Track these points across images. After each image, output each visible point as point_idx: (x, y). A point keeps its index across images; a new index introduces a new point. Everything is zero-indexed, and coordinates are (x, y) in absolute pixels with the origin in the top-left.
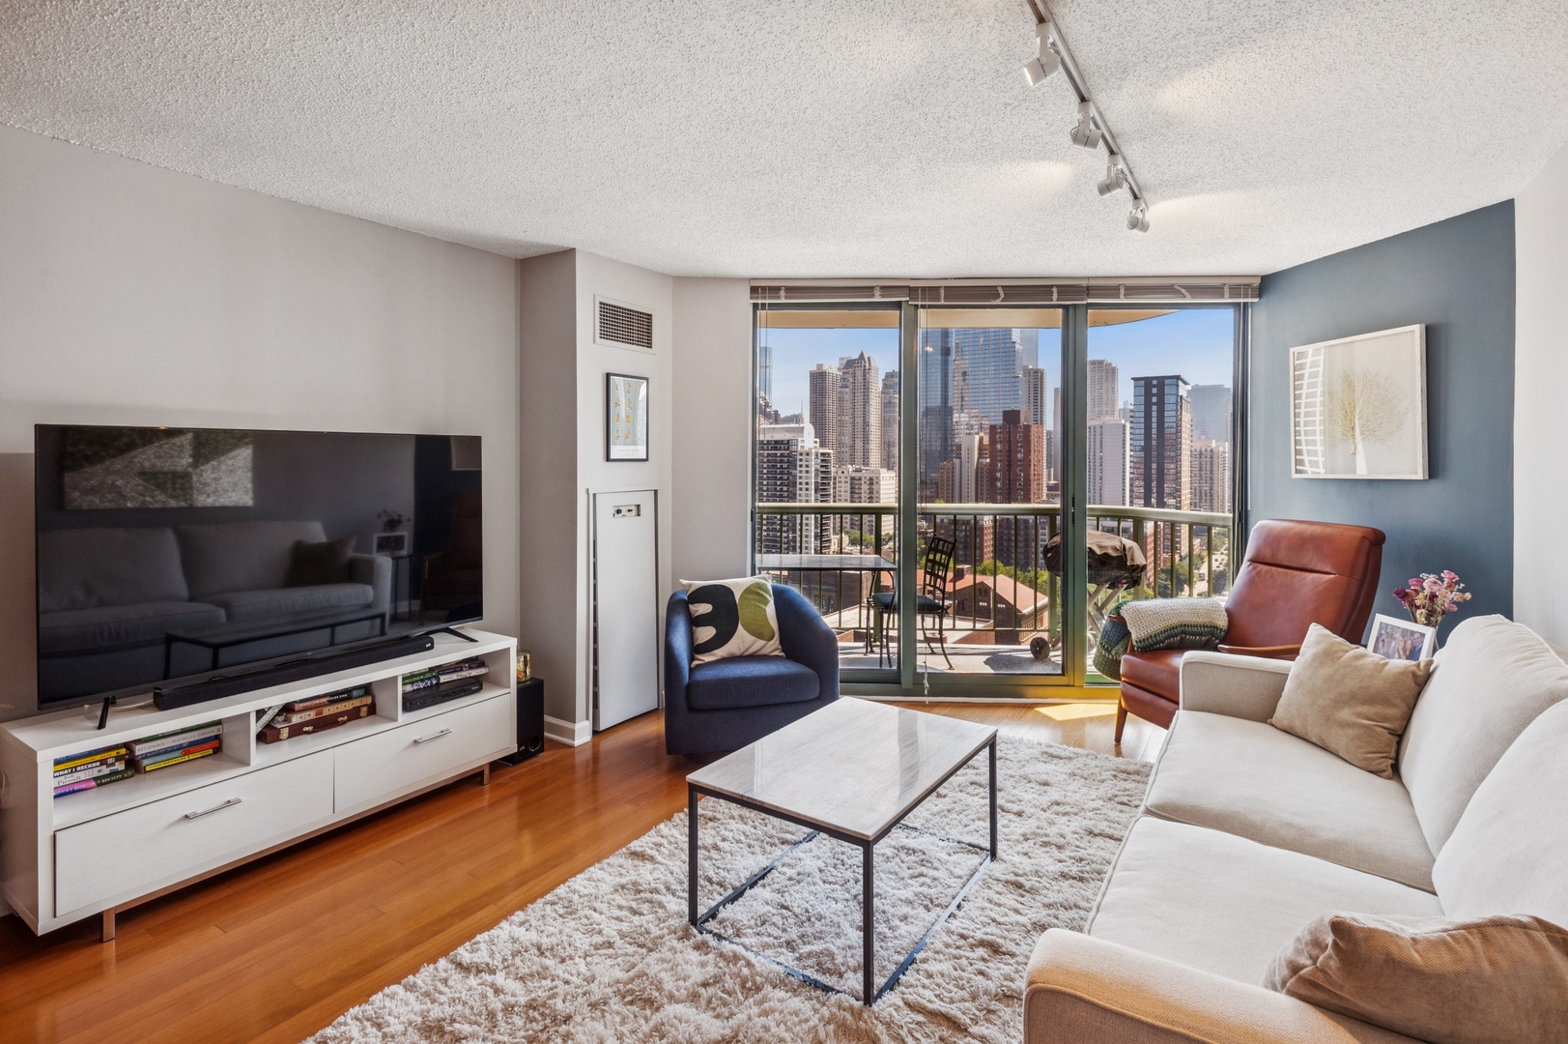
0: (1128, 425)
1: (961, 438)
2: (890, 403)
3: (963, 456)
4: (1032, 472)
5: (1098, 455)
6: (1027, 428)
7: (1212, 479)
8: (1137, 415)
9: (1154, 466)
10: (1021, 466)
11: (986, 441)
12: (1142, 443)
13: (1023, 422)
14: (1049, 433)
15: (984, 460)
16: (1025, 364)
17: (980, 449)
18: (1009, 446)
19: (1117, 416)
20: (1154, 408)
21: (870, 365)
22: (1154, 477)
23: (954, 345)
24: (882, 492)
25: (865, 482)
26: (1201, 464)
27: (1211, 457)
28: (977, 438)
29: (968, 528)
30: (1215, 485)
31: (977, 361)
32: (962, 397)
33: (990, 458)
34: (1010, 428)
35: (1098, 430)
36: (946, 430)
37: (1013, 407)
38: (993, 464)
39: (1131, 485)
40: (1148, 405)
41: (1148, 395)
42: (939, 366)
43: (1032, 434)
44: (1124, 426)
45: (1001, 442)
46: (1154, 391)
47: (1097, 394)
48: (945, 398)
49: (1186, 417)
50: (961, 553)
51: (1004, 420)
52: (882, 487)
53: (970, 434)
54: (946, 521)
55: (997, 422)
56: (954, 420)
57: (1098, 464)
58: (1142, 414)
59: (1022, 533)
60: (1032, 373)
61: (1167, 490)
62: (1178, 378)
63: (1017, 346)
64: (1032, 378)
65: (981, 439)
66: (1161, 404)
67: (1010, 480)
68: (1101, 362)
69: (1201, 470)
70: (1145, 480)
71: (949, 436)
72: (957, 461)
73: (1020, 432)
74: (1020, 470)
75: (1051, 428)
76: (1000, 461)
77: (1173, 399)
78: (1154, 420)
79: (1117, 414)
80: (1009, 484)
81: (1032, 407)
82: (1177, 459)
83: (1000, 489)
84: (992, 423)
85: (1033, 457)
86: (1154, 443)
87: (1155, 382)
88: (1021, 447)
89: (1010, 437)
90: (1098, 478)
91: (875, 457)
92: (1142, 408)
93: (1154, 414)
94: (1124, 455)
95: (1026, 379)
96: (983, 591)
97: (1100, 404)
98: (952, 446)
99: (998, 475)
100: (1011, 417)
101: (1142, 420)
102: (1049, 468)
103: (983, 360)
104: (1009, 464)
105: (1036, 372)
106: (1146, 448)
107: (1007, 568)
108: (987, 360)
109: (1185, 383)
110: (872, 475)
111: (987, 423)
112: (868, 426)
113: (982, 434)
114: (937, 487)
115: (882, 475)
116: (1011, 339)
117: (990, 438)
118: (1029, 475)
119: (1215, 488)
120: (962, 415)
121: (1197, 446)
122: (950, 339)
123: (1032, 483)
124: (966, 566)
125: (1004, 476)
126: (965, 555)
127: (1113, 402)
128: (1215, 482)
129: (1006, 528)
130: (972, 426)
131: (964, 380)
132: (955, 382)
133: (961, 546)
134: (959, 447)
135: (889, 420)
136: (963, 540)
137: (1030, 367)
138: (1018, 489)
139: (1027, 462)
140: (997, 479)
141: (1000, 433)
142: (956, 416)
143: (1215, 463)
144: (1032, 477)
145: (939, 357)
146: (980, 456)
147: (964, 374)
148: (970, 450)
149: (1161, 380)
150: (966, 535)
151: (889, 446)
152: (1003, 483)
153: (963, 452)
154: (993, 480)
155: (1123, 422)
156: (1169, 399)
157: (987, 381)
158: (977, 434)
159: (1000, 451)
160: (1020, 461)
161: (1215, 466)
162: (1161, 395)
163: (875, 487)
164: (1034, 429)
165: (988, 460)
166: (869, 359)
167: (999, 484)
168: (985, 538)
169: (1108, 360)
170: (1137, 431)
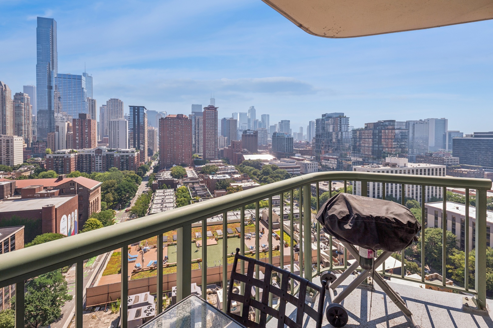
0: (127, 122)
1: (58, 123)
2: (18, 106)
3: (60, 130)
4: (92, 137)
5: (117, 131)
6: (90, 121)
7: (153, 139)
8: (131, 118)
9: (137, 135)
10: (87, 134)
11: (71, 125)
12: (133, 127)
13: (87, 118)
14: (98, 123)
15: (70, 133)
16: (88, 97)
17: (68, 128)
18: (82, 127)
19: (123, 118)
20: (136, 116)
21: (6, 88)
22: (137, 138)
23: (54, 85)
24: (14, 146)
25: (4, 142)
26: (150, 134)
27: (153, 132)
28: (66, 124)
29: (63, 159)
30: (154, 140)
31: (66, 93)
32: (59, 107)
33: (73, 131)
34: (82, 120)
35: (117, 123)
36: (50, 120)
37: (83, 112)
38: (74, 134)
39: (129, 141)
40: (134, 115)
41: (134, 112)
42: (47, 93)
43: (92, 123)
44: (126, 121)
45: (78, 125)
46: (136, 111)
47: (116, 110)
48: (50, 106)
49: (146, 120)
50: (60, 169)
51: (79, 117)
52: (14, 144)
53: (63, 122)
54: (52, 157)
55: (76, 118)
56: (55, 116)
57: (117, 134)
58: (133, 118)
59: (88, 159)
60: (91, 100)
61: (141, 142)
62: (144, 107)
63: (85, 90)
64: (91, 102)
65: (68, 124)
66: (138, 115)
67: (82, 140)
68: (117, 100)
69: (150, 136)
70: (134, 139)
71: (52, 122)
72: (57, 133)
73: (86, 122)
74: (87, 136)
75: (99, 121)
76: (78, 133)
77: (142, 114)
78: (136, 120)
79: (123, 117)
80: (82, 141)
81: (91, 113)
82: (144, 133)
83: (78, 143)
84: (74, 118)
85: (92, 131)
86: (136, 127)
87: (136, 108)
88: (87, 127)
89: (82, 124)
90: (117, 139)
91: (10, 131)
92: (133, 116)
93: (136, 118)
94: (126, 131)
95: (88, 102)
96: (72, 184)
97: (117, 114)
98: (54, 126)
99: (77, 138)
100: (82, 116)
101: (133, 120)
102: (98, 135)
103: (69, 93)
104: (82, 134)
105: (92, 100)
106: (134, 129)
107: (82, 173)
108: (71, 93)
109: (146, 109)
110: (8, 139)
111: (71, 118)
112: (5, 116)
113: (69, 122)
114: (47, 143)
115: (14, 139)
116: (81, 86)
117: (73, 124)
118: (91, 138)
119: (154, 141)
120: (59, 114)
121: (149, 128)
122: (52, 83)
123: (92, 141)
124: (63, 175)
125: (79, 138)
126: (62, 170)
127: (122, 114)
128: (154, 139)
129: (81, 158)
130: (64, 119)
131: (59, 100)
132: (54, 101)
133: (60, 167)
134: (58, 127)
135: (18, 114)
136: (61, 164)
137: (90, 98)
138: (86, 143)
139: (89, 133)
140: (77, 140)
141: (78, 122)
142: (56, 115)
143: (154, 134)
144: (92, 139)
145: (47, 89)
146: (68, 131)
147: (60, 98)
148: (63, 128)
149: (139, 107)
150: (62, 162)
151: (18, 125)
152: (79, 141)
153: (60, 129)
154: (75, 140)
155: (126, 120)
156: (141, 114)
157: (71, 102)
158: (66, 122)
159: (78, 129)
160: (86, 133)
161: (154, 135)
162: (138, 112)
163: (10, 144)
164: (92, 121)
165: (72, 132)
166: (5, 85)
167: (77, 142)
168: (71, 162)
169: (120, 99)
170: (131, 123)
